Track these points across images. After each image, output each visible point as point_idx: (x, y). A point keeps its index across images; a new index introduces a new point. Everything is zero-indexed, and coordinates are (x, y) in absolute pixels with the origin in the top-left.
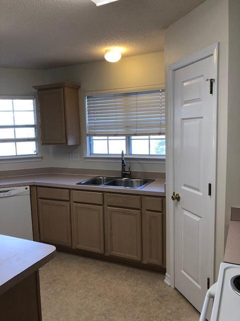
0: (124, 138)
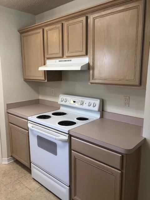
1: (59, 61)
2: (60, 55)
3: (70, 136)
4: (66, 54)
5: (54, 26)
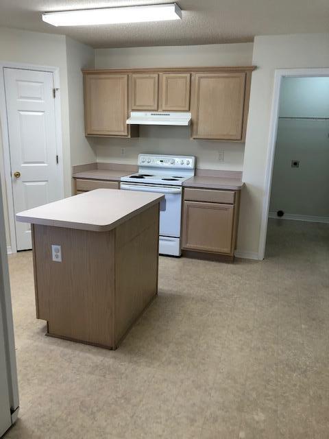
1: (152, 114)
3: (183, 188)
4: (163, 107)
5: (148, 75)
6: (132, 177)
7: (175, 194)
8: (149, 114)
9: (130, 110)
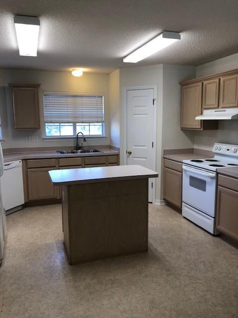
0: (72, 124)
1: (215, 111)
2: (216, 106)
3: (218, 173)
4: (221, 105)
5: (212, 81)
6: (192, 161)
7: (212, 178)
8: (213, 110)
9: (203, 109)
